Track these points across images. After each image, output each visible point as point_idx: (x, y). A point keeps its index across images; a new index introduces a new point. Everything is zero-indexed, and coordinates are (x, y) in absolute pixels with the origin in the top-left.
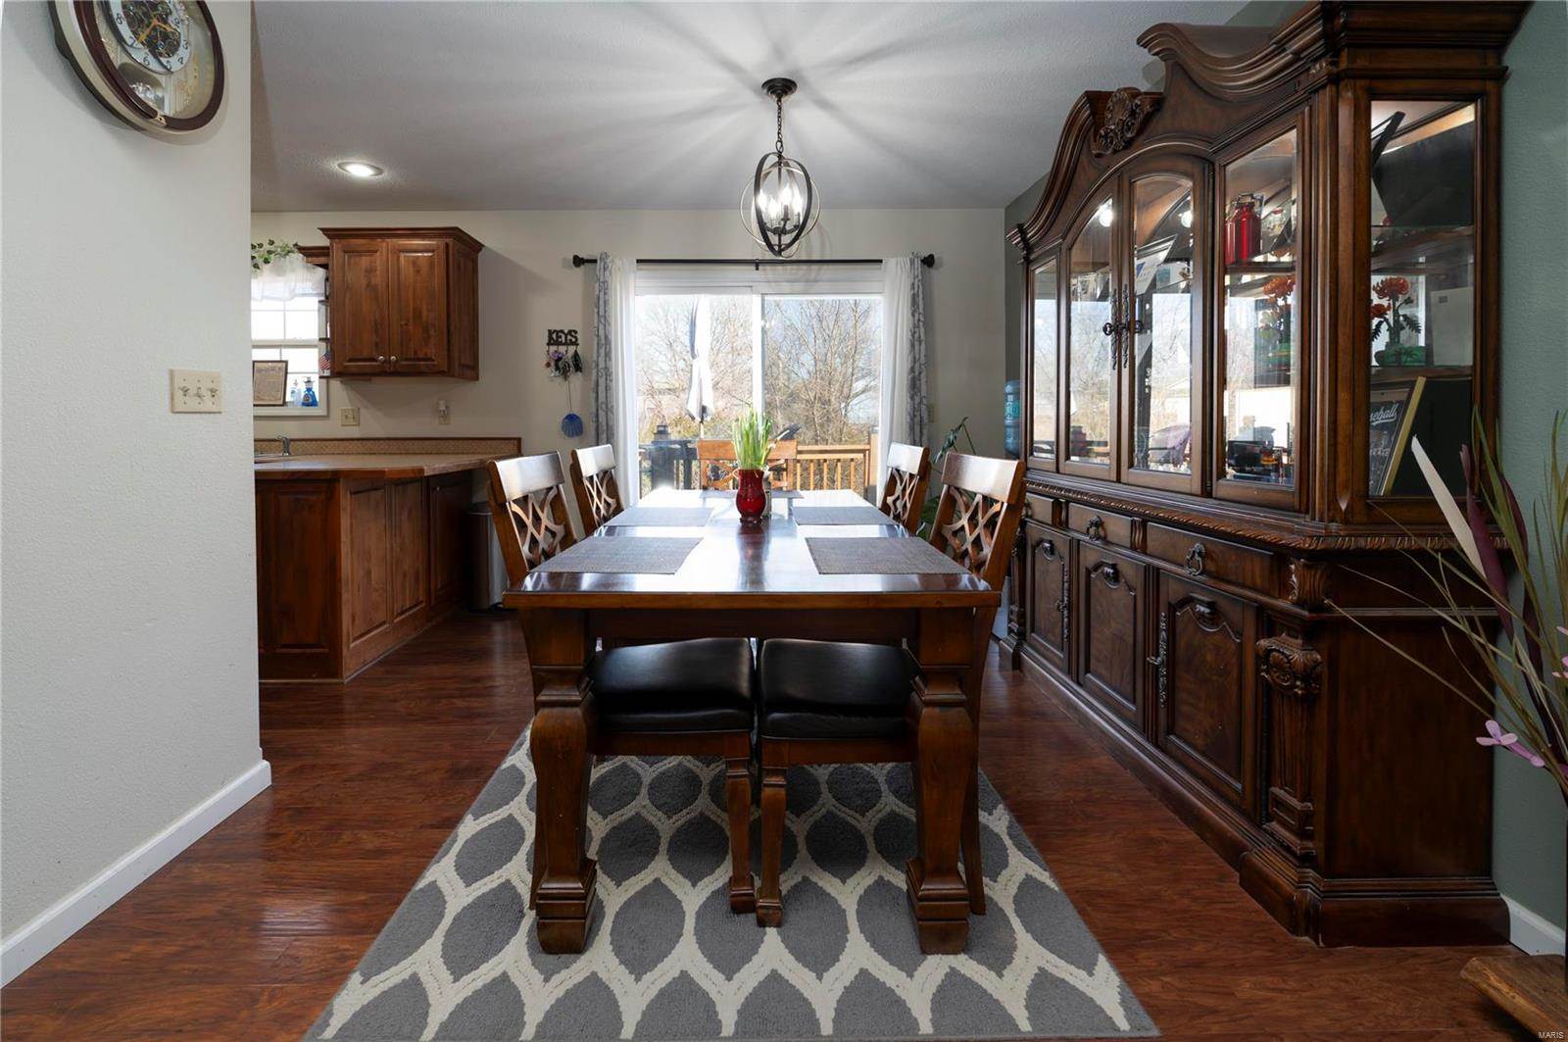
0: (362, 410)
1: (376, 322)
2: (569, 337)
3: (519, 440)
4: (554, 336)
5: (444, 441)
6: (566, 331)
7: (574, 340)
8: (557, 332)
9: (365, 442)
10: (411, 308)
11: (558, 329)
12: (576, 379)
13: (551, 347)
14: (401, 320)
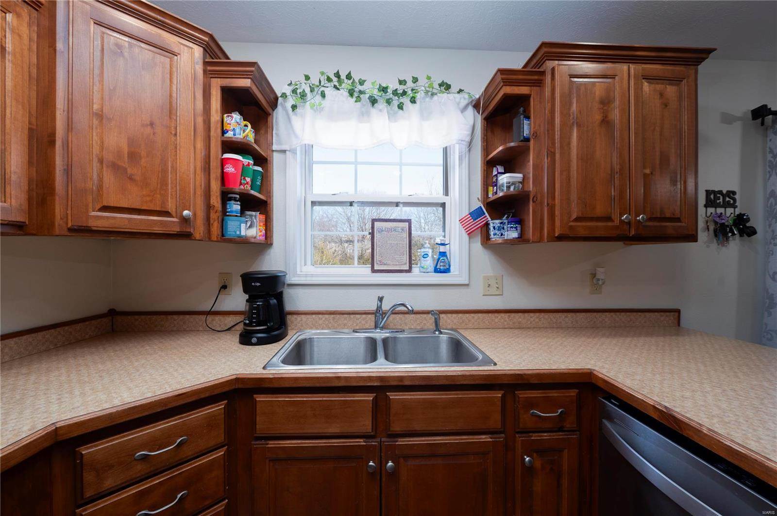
0: (504, 277)
1: (612, 169)
2: (727, 199)
3: (678, 311)
4: (712, 197)
5: (600, 314)
6: (724, 192)
7: (732, 202)
8: (714, 192)
9: (513, 315)
10: (658, 154)
11: (716, 190)
12: (735, 245)
13: (708, 209)
14: (645, 167)
